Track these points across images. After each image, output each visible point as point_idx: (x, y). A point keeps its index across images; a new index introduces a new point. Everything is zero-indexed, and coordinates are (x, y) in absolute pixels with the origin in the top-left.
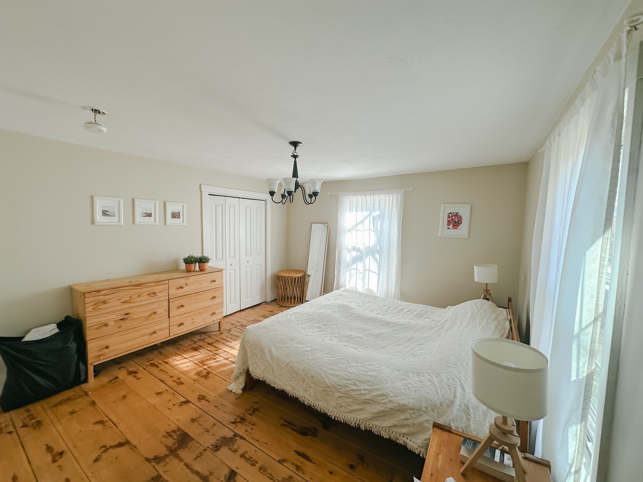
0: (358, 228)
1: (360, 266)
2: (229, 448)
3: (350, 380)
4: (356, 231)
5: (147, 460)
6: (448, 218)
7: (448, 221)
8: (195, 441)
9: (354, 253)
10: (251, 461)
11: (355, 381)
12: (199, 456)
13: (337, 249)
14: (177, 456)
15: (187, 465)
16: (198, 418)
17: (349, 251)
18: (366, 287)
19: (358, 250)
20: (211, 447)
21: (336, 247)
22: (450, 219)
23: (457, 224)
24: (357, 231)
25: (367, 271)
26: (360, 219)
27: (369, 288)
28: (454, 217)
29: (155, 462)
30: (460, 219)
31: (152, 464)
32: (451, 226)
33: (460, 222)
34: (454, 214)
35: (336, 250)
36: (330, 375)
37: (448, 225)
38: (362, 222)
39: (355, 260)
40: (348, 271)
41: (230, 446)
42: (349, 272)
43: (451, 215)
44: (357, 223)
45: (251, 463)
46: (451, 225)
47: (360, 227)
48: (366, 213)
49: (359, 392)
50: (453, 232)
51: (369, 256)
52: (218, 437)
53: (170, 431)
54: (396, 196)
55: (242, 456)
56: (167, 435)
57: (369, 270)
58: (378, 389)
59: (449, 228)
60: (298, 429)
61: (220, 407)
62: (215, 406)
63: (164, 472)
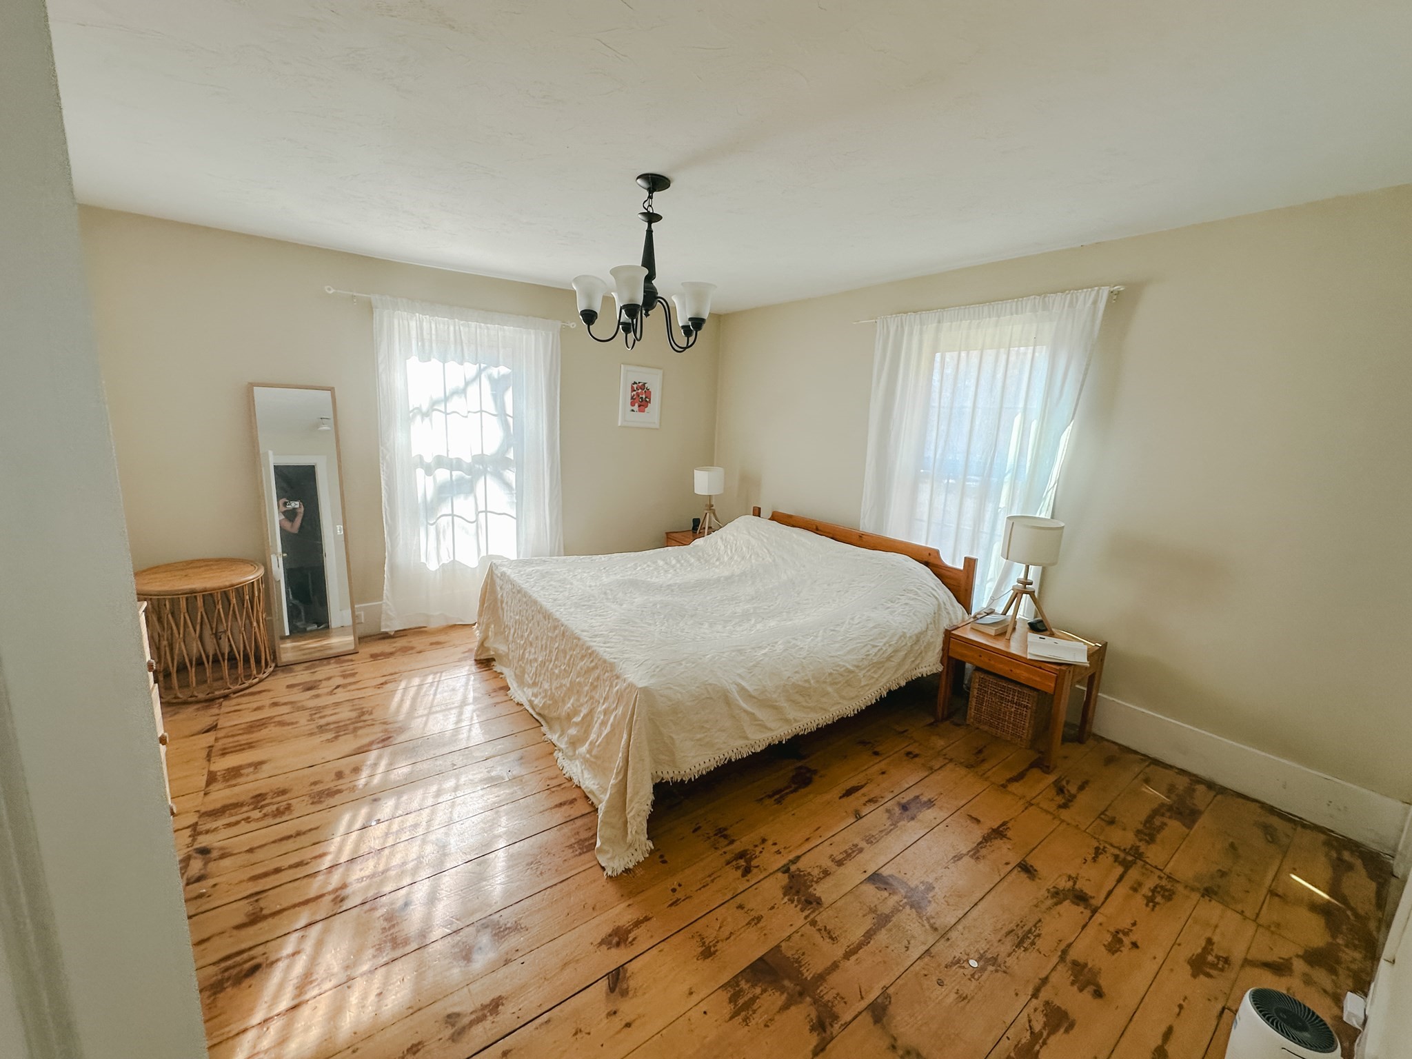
0: (451, 406)
1: (463, 505)
2: (817, 882)
3: (866, 645)
4: (444, 415)
5: (823, 1050)
6: (632, 392)
7: (632, 398)
8: (783, 944)
9: (443, 475)
10: (854, 852)
11: (870, 643)
12: (829, 933)
13: (383, 468)
14: (821, 978)
15: (847, 956)
16: (704, 943)
17: (429, 471)
18: (483, 553)
19: (454, 465)
20: (807, 913)
21: (381, 461)
22: (635, 393)
23: (643, 403)
24: (447, 414)
25: (482, 516)
26: (456, 382)
27: (489, 554)
28: (640, 390)
29: (832, 1026)
30: (648, 393)
31: (835, 1033)
32: (636, 407)
33: (648, 400)
34: (640, 384)
35: (382, 472)
36: (845, 656)
37: (633, 404)
38: (462, 392)
39: (445, 492)
40: (432, 524)
41: (813, 879)
42: (434, 526)
43: (635, 386)
44: (447, 394)
45: (855, 853)
46: (637, 405)
47: (456, 403)
48: (470, 369)
49: (882, 652)
50: (639, 418)
51: (483, 477)
52: (783, 899)
53: (728, 1009)
54: (544, 334)
55: (840, 863)
56: (743, 1014)
57: (486, 512)
58: (894, 635)
59: (633, 411)
60: (794, 786)
61: (679, 895)
62: (671, 905)
63: (862, 998)
